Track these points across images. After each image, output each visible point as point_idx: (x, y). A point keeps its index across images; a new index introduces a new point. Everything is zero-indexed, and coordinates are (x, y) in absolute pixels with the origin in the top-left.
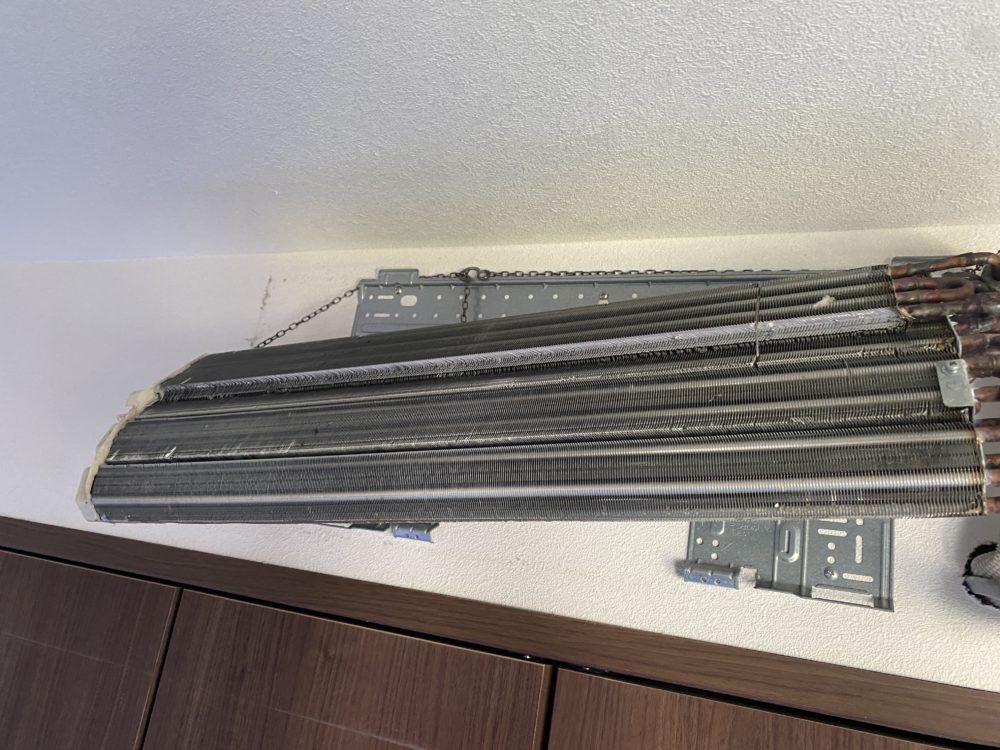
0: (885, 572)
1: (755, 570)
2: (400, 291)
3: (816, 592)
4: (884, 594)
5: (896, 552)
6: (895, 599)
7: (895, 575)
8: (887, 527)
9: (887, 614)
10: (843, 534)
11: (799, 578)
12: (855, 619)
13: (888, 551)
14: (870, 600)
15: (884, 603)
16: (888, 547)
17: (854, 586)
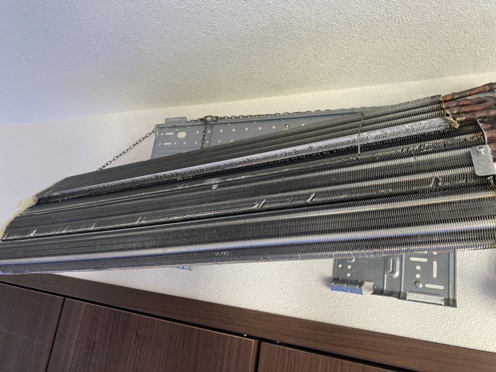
0: (451, 283)
1: (373, 283)
2: (177, 130)
3: (410, 296)
4: (451, 297)
5: (458, 270)
6: (457, 300)
7: (457, 285)
8: (452, 255)
9: (453, 309)
10: (425, 260)
11: (399, 288)
12: (433, 312)
13: (453, 270)
14: (442, 300)
15: (451, 302)
16: (453, 268)
17: (433, 292)
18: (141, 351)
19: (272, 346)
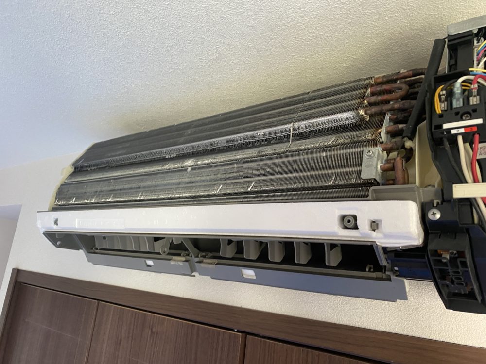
18: (155, 346)
19: (255, 339)
